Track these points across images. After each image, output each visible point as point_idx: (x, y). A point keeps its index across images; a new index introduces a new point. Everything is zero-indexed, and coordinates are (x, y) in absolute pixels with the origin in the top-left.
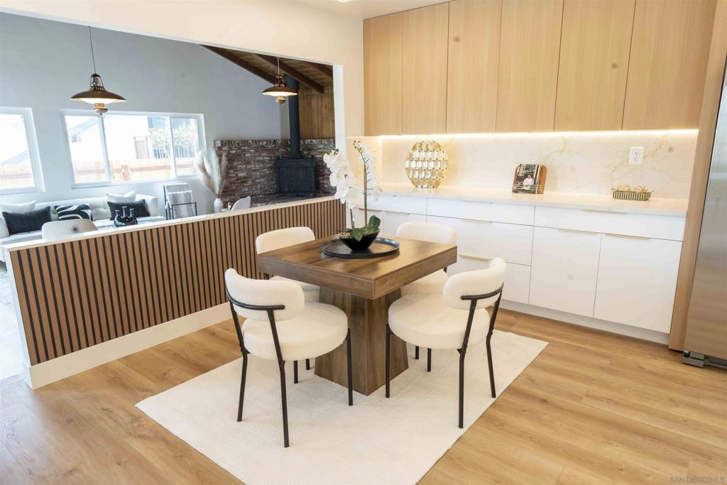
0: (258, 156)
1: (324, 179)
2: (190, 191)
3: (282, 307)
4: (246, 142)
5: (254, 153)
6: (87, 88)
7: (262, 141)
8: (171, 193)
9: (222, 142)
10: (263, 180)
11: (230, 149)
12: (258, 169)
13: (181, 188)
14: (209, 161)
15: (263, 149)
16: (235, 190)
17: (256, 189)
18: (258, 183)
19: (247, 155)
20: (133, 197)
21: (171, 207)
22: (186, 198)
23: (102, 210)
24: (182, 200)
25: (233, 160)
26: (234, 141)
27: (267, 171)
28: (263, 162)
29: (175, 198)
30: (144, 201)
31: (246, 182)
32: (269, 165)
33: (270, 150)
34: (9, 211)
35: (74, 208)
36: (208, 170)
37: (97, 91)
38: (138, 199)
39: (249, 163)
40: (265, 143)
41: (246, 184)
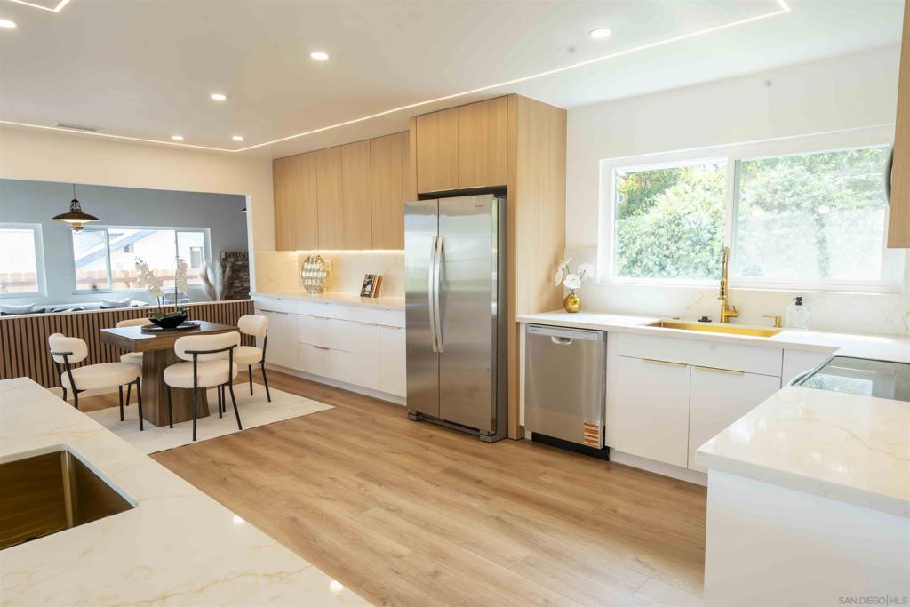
3: (71, 354)
6: (68, 210)
9: (227, 253)
14: (213, 271)
25: (239, 271)
36: (211, 279)
37: (76, 213)
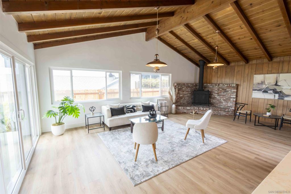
0: (187, 89)
1: (211, 99)
2: (166, 102)
4: (184, 84)
5: (186, 88)
6: (153, 60)
7: (189, 84)
8: (160, 102)
9: (177, 84)
10: (187, 98)
11: (179, 86)
12: (187, 94)
13: (163, 100)
14: (172, 91)
15: (189, 86)
16: (178, 101)
17: (185, 101)
18: (186, 99)
19: (183, 89)
20: (149, 104)
21: (160, 107)
22: (165, 104)
23: (139, 107)
24: (164, 105)
25: (179, 91)
26: (181, 84)
27: (189, 95)
28: (188, 91)
29: (161, 104)
30: (153, 105)
31: (182, 98)
32: (190, 93)
33: (191, 87)
34: (112, 108)
35: (131, 107)
36: (171, 94)
38: (151, 104)
39: (183, 92)
40: (190, 85)
41: (182, 99)
